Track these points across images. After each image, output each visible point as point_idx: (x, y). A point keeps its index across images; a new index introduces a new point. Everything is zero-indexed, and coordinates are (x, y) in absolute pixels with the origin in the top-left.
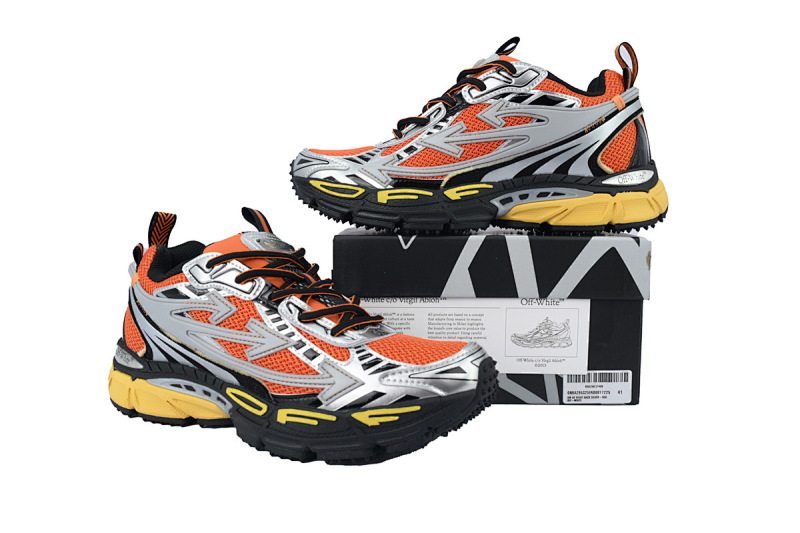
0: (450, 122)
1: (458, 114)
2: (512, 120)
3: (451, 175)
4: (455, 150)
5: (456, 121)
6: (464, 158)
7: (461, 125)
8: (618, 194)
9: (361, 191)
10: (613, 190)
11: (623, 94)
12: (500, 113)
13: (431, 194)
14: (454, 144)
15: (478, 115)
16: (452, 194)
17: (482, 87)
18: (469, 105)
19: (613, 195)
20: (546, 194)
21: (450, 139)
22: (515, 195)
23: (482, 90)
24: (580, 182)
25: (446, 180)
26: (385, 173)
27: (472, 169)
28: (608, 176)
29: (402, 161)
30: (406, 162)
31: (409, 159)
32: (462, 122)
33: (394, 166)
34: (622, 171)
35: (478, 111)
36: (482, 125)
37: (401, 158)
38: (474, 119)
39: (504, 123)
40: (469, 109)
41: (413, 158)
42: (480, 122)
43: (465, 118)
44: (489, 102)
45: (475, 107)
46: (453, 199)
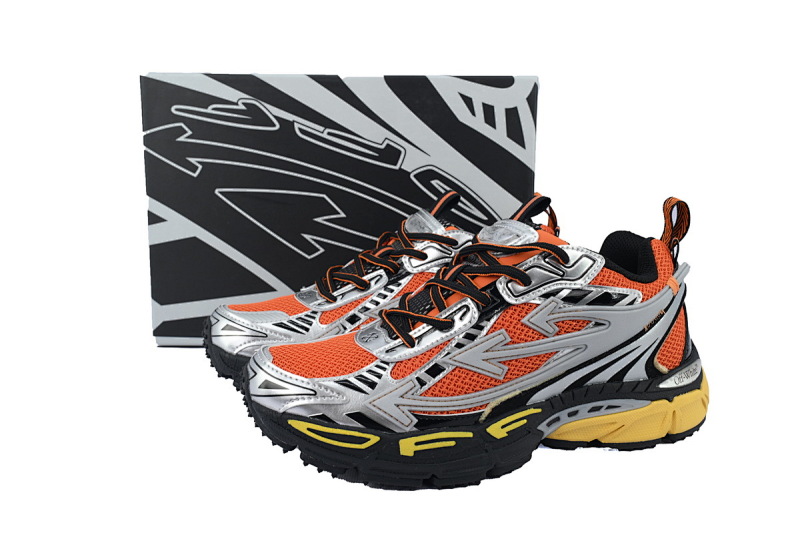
0: (486, 330)
1: (495, 318)
2: (565, 327)
3: (493, 404)
4: (498, 371)
5: (494, 328)
6: (508, 378)
7: (502, 335)
8: (676, 398)
9: (374, 439)
10: (670, 395)
11: (676, 274)
12: (552, 317)
13: (470, 435)
14: (494, 361)
15: (524, 320)
16: (497, 430)
18: (509, 305)
19: (670, 401)
20: (598, 409)
21: (490, 355)
22: (563, 414)
23: (526, 285)
24: (637, 390)
25: (487, 411)
26: (405, 409)
27: (518, 392)
28: (664, 377)
29: (426, 387)
30: (431, 391)
31: (436, 385)
32: (503, 330)
33: (416, 397)
34: (676, 367)
35: (523, 314)
36: (530, 334)
37: (422, 383)
38: (519, 326)
39: (557, 329)
40: (511, 311)
41: (440, 384)
42: (526, 329)
43: (507, 324)
44: (538, 302)
45: (519, 309)
46: (499, 437)
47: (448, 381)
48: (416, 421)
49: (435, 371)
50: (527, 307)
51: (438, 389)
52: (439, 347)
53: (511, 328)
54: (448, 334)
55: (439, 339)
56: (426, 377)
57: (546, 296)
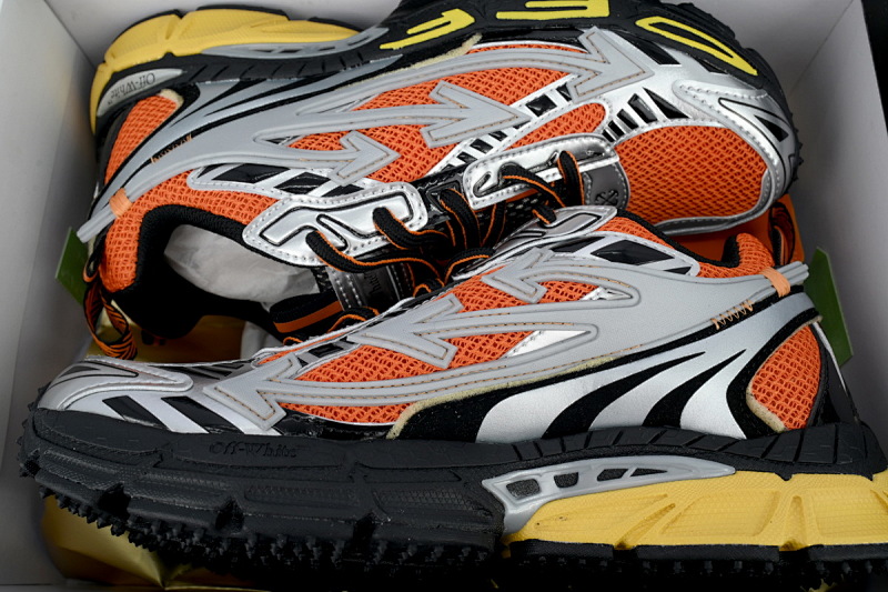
0: (456, 151)
1: (437, 169)
2: (329, 142)
3: (459, 52)
5: (444, 151)
6: (431, 83)
8: (160, 56)
10: (169, 60)
11: (110, 220)
12: (348, 157)
13: (500, 15)
14: (450, 104)
15: (394, 155)
17: (382, 217)
18: (413, 183)
19: (169, 54)
21: (456, 114)
23: (384, 209)
25: (470, 45)
26: (595, 56)
27: (418, 66)
28: (170, 84)
29: (560, 83)
30: (552, 77)
31: (543, 85)
32: (430, 144)
33: (577, 70)
34: (144, 98)
35: (394, 167)
36: (388, 136)
37: (563, 90)
38: (404, 148)
39: (342, 140)
40: (412, 173)
41: (536, 84)
42: (393, 143)
43: (422, 154)
44: (368, 182)
45: (399, 174)
46: (457, 10)
47: (525, 87)
48: (582, 38)
49: (543, 104)
50: (387, 176)
51: (541, 79)
52: (527, 141)
53: (417, 146)
54: (510, 158)
55: (525, 155)
56: (557, 98)
57: (351, 189)
